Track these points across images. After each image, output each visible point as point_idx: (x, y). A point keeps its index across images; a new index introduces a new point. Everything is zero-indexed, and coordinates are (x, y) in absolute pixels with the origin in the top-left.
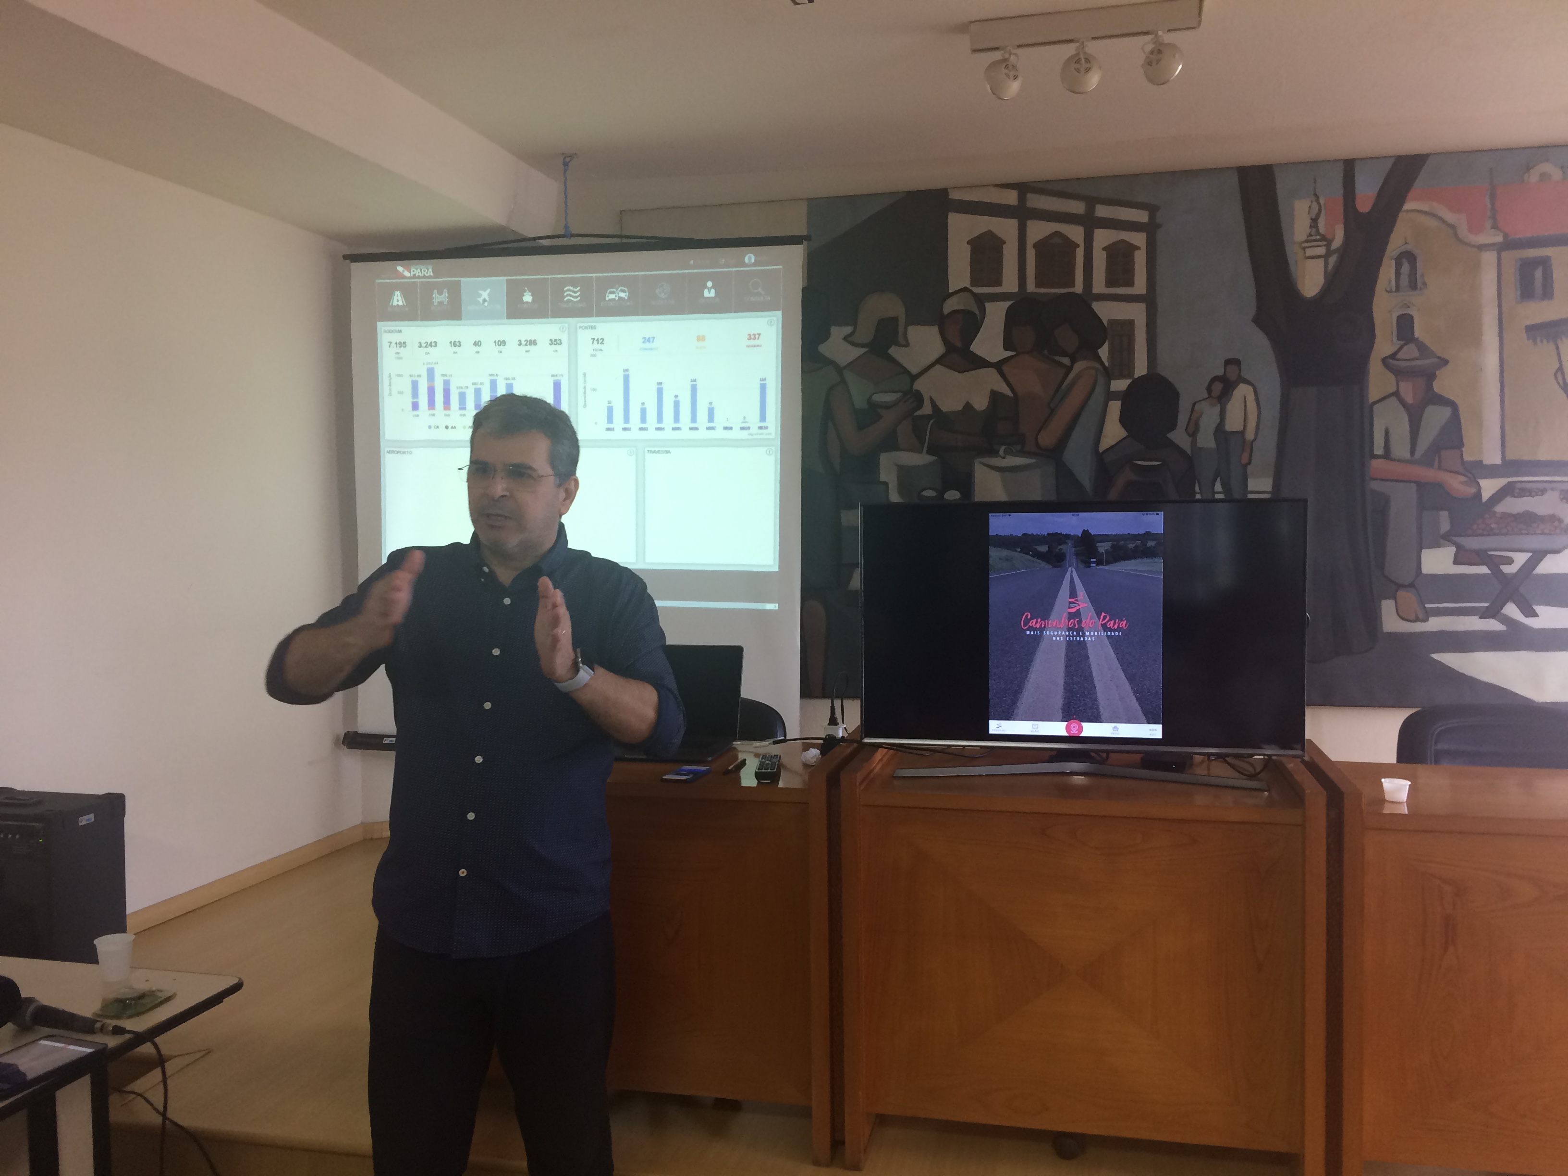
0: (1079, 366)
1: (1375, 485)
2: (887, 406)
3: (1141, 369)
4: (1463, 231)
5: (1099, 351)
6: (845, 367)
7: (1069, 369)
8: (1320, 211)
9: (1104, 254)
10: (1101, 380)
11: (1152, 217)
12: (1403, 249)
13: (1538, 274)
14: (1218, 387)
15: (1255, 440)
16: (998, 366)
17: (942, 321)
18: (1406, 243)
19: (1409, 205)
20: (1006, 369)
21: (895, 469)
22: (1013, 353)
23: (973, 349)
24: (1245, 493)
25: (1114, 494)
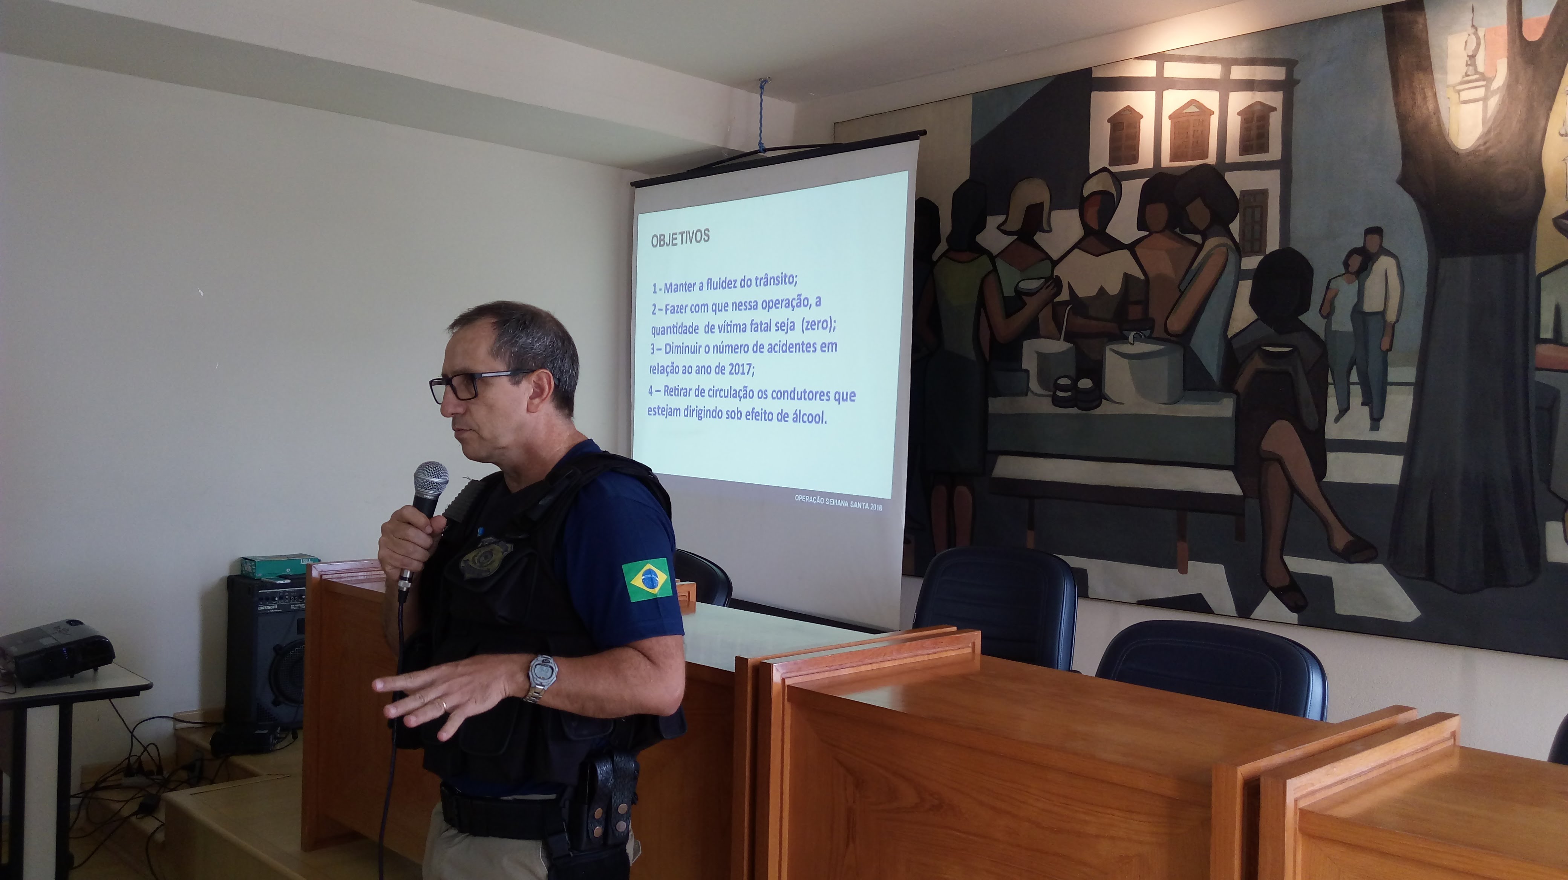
0: (1212, 243)
1: (1538, 376)
2: (1031, 293)
3: (1273, 244)
5: (1231, 226)
6: (997, 256)
7: (1200, 247)
8: (1478, 45)
9: (1239, 119)
10: (1232, 257)
11: (1290, 73)
14: (1356, 262)
16: (1131, 247)
17: (1082, 204)
20: (1138, 250)
21: (1036, 355)
22: (1147, 233)
23: (1109, 230)
24: (1384, 384)
25: (1241, 384)
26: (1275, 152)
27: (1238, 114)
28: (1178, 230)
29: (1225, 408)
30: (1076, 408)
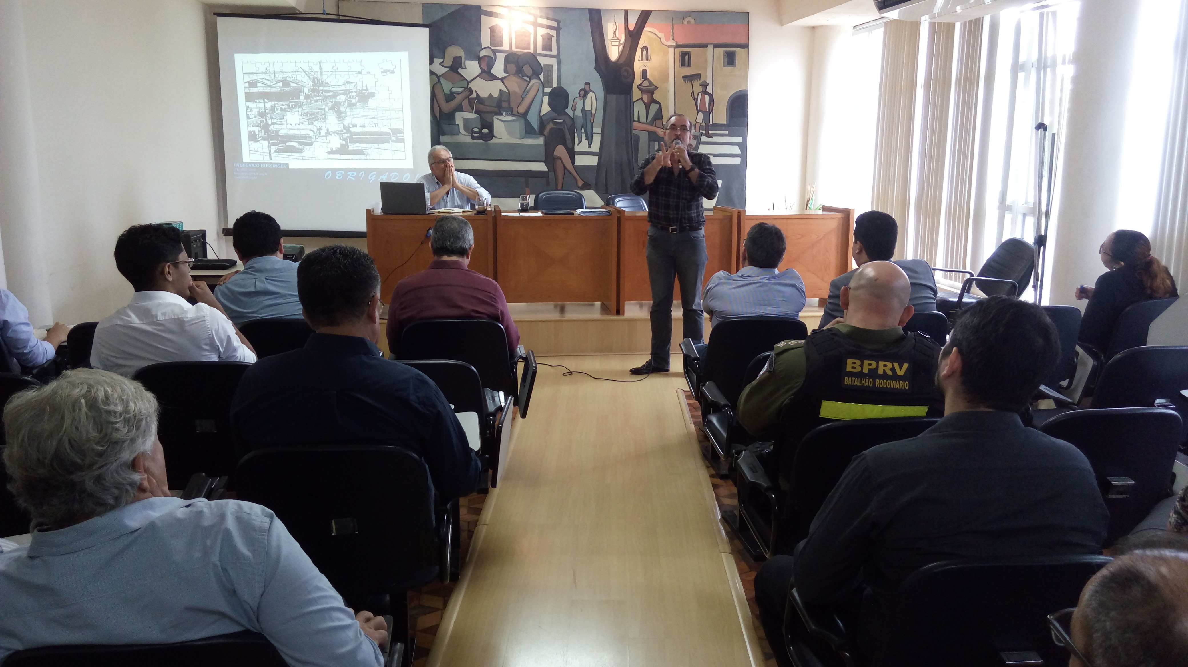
0: (533, 81)
1: (634, 132)
2: (458, 93)
3: (555, 84)
4: (663, 40)
5: (540, 76)
6: (440, 76)
7: (529, 83)
8: (616, 29)
9: (541, 37)
10: (541, 87)
11: (558, 24)
12: (644, 45)
13: (687, 57)
14: (582, 93)
15: (595, 113)
16: (502, 80)
17: (479, 59)
18: (645, 43)
19: (645, 29)
20: (504, 81)
21: (462, 119)
22: (508, 75)
23: (492, 72)
24: (592, 133)
25: (546, 132)
26: (554, 52)
27: (541, 36)
28: (520, 75)
29: (541, 141)
30: (482, 140)
